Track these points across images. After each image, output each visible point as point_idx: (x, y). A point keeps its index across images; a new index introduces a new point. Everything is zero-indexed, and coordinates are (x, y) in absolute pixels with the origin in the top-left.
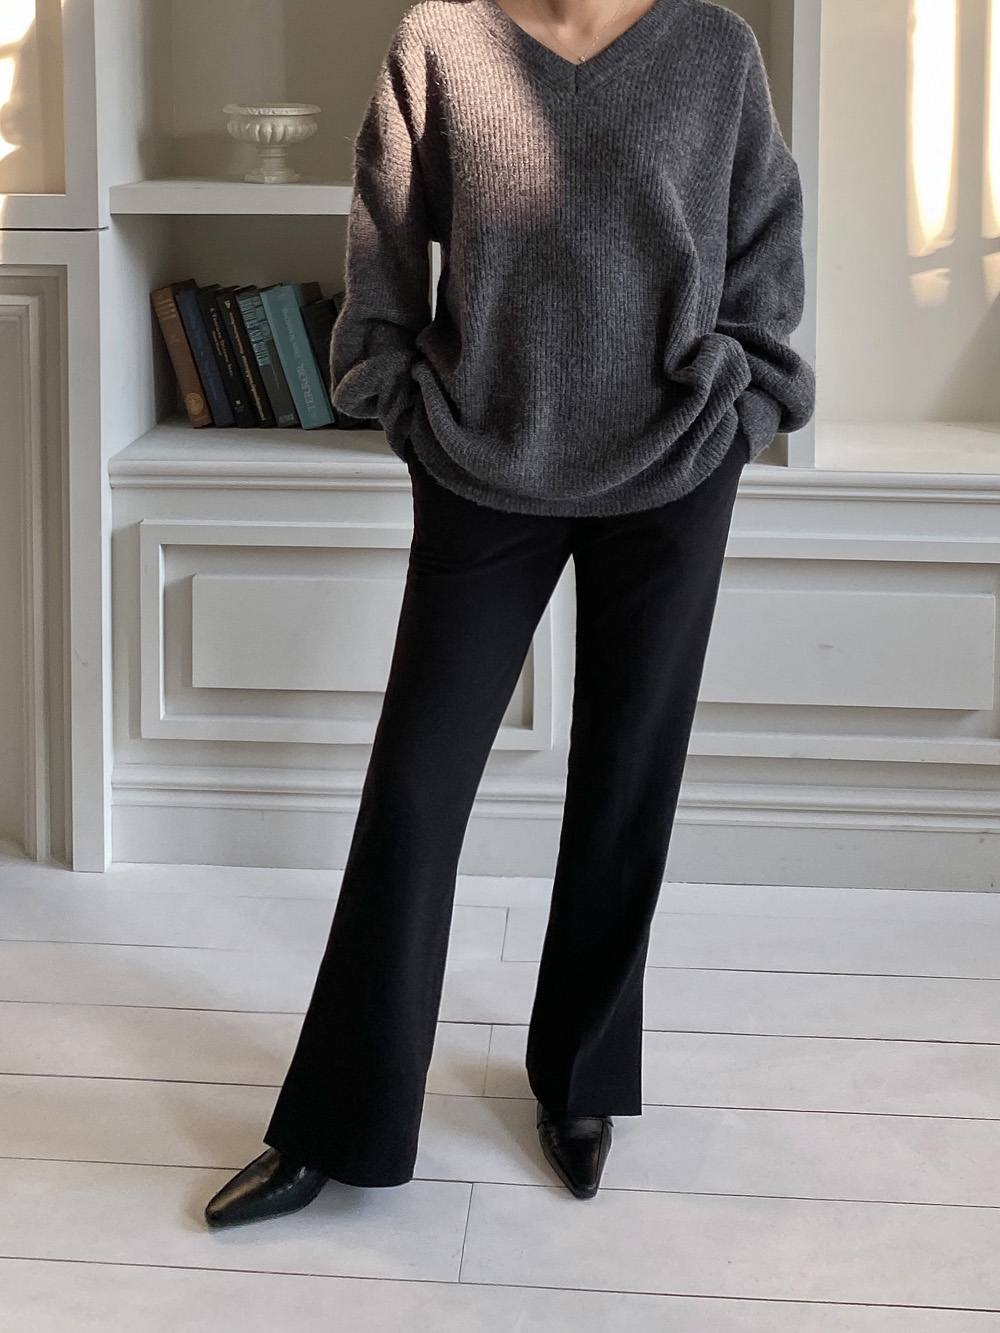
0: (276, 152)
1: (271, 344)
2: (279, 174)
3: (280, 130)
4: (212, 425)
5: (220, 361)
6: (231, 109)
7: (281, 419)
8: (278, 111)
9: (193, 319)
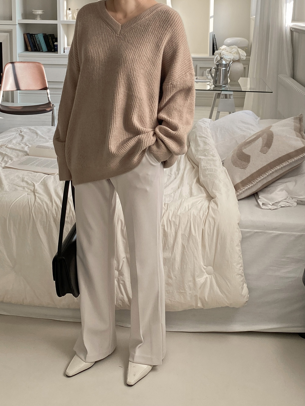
0: (39, 16)
1: (39, 41)
2: (39, 19)
3: (39, 13)
4: (32, 51)
5: (33, 43)
6: (33, 10)
7: (41, 51)
8: (39, 11)
9: (29, 38)
